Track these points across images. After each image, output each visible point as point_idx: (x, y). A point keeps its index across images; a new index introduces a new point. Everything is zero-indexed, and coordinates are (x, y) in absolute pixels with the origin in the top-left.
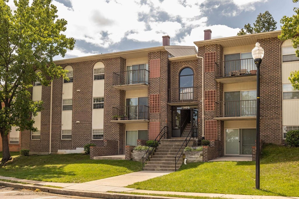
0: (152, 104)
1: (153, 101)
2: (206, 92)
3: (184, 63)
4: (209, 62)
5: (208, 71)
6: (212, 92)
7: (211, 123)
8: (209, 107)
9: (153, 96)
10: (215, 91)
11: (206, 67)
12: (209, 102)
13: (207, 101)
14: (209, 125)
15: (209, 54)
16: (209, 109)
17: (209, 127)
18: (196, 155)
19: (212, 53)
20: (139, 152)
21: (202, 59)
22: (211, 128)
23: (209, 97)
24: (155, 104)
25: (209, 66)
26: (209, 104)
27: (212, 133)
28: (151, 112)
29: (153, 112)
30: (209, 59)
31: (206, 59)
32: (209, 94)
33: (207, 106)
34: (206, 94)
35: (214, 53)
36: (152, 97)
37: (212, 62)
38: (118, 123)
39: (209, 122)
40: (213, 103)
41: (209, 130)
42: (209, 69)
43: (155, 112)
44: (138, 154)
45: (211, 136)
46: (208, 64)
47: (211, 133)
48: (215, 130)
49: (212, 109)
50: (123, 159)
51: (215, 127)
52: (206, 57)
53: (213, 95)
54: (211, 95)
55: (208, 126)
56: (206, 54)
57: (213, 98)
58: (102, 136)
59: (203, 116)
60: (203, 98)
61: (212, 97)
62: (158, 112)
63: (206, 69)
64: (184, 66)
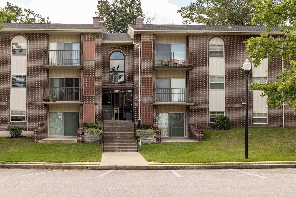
0: (86, 86)
1: (87, 84)
2: (143, 78)
3: (115, 47)
4: (146, 49)
5: (145, 58)
6: (148, 78)
7: (147, 108)
8: (146, 92)
9: (88, 78)
10: (151, 78)
11: (143, 54)
12: (145, 88)
13: (144, 86)
14: (146, 109)
15: (145, 42)
16: (146, 95)
17: (146, 111)
18: (150, 137)
19: (148, 42)
20: (92, 135)
21: (138, 46)
22: (148, 112)
23: (145, 83)
24: (89, 86)
25: (145, 54)
26: (145, 90)
27: (149, 117)
28: (85, 94)
29: (88, 94)
30: (145, 47)
31: (143, 47)
32: (145, 80)
33: (144, 91)
34: (143, 80)
35: (151, 42)
36: (86, 79)
37: (148, 51)
38: (44, 104)
39: (146, 106)
40: (150, 89)
41: (146, 114)
42: (145, 56)
43: (89, 94)
44: (90, 137)
45: (148, 119)
46: (145, 52)
47: (147, 117)
48: (151, 114)
49: (148, 95)
50: (74, 142)
51: (151, 111)
52: (143, 45)
53: (150, 82)
54: (148, 82)
55: (144, 110)
56: (143, 42)
57: (150, 84)
58: (24, 117)
59: (139, 101)
60: (139, 84)
61: (148, 83)
62: (93, 94)
63: (143, 56)
64: (114, 50)
